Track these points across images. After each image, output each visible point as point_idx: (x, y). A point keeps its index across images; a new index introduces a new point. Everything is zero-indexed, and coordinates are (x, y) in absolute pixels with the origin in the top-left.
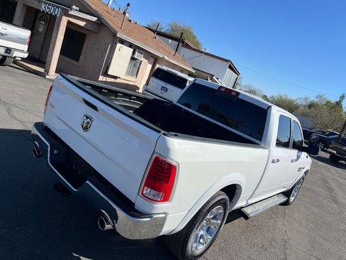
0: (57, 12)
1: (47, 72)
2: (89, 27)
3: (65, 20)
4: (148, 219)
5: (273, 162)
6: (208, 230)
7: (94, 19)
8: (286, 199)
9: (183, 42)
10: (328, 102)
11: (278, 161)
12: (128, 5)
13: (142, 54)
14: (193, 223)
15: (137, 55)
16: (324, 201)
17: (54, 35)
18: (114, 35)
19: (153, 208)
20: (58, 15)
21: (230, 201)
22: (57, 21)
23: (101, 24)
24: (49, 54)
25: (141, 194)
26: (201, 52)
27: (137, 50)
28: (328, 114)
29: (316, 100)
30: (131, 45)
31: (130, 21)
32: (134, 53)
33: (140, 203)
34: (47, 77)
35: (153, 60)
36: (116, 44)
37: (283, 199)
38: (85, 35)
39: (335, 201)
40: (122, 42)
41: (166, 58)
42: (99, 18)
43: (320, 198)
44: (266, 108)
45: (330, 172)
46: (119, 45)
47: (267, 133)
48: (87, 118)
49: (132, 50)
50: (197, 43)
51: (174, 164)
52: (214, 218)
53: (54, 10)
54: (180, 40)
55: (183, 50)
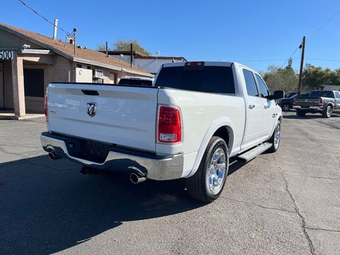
0: (11, 55)
1: (18, 114)
2: (45, 61)
3: (20, 60)
4: (171, 159)
5: (250, 107)
6: (218, 173)
7: (47, 52)
8: (271, 145)
9: (134, 54)
10: (280, 70)
11: (254, 106)
12: (75, 30)
13: (101, 72)
14: (204, 164)
15: (97, 75)
16: (304, 142)
17: (14, 77)
18: (71, 61)
19: (171, 149)
20: (12, 58)
21: (227, 145)
22: (13, 63)
23: (55, 55)
24: (15, 96)
25: (158, 141)
26: (154, 58)
27: (96, 70)
28: (283, 80)
29: (269, 72)
30: (89, 67)
31: (79, 47)
32: (94, 74)
33: (160, 149)
34: (19, 118)
35: (113, 76)
36: (75, 69)
37: (269, 145)
38: (42, 71)
39: (312, 140)
40: (80, 65)
41: (125, 70)
42: (51, 50)
43: (299, 141)
44: (229, 66)
45: (301, 123)
46: (78, 70)
47: (237, 86)
48: (91, 104)
49: (91, 71)
50: (147, 54)
51: (176, 108)
52: (219, 162)
53: (7, 55)
54: (131, 53)
55: (137, 61)
